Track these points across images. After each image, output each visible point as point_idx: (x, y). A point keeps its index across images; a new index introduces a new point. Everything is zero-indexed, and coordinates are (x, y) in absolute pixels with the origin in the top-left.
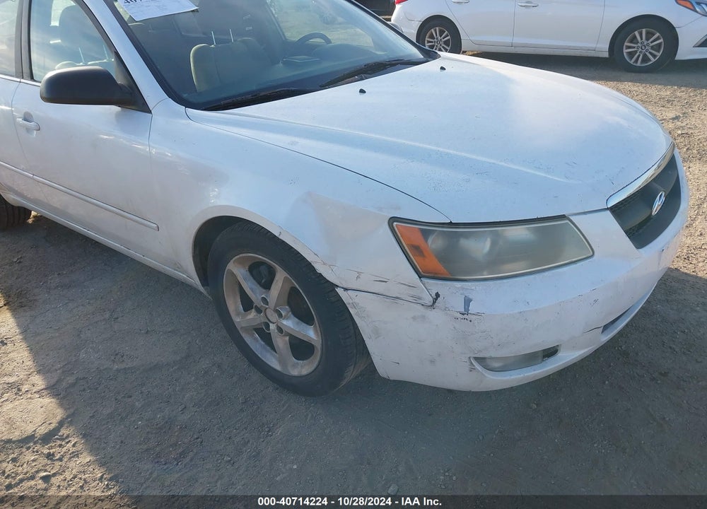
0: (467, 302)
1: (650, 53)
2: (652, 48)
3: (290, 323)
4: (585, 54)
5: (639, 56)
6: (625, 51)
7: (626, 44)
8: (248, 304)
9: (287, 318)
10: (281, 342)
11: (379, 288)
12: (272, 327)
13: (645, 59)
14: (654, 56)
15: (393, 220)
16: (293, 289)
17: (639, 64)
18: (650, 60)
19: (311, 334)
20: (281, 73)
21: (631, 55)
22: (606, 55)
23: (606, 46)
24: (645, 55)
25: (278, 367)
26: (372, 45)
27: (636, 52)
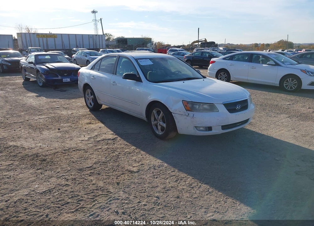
0: (194, 115)
1: (293, 86)
2: (294, 84)
3: (161, 123)
4: (271, 84)
5: (289, 87)
6: (284, 85)
7: (285, 82)
8: (155, 119)
9: (161, 122)
10: (159, 127)
11: (179, 113)
12: (158, 124)
13: (291, 88)
14: (294, 87)
15: (183, 100)
16: (163, 116)
17: (289, 89)
18: (293, 88)
19: (165, 125)
20: (168, 78)
21: (286, 86)
22: (278, 85)
23: (278, 83)
24: (291, 87)
25: (158, 133)
26: (192, 75)
27: (288, 85)
